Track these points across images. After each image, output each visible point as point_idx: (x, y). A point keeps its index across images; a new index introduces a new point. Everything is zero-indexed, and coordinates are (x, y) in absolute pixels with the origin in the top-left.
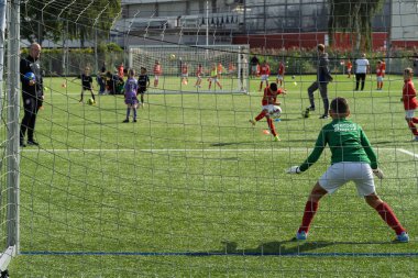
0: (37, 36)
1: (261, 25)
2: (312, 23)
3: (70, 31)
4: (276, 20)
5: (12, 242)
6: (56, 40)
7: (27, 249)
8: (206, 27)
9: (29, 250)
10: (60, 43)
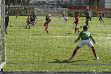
0: (8, 4)
1: (70, 3)
2: (84, 3)
3: (18, 3)
4: (75, 2)
5: (4, 61)
6: (14, 5)
7: (8, 63)
8: (56, 3)
9: (9, 63)
10: (15, 6)
